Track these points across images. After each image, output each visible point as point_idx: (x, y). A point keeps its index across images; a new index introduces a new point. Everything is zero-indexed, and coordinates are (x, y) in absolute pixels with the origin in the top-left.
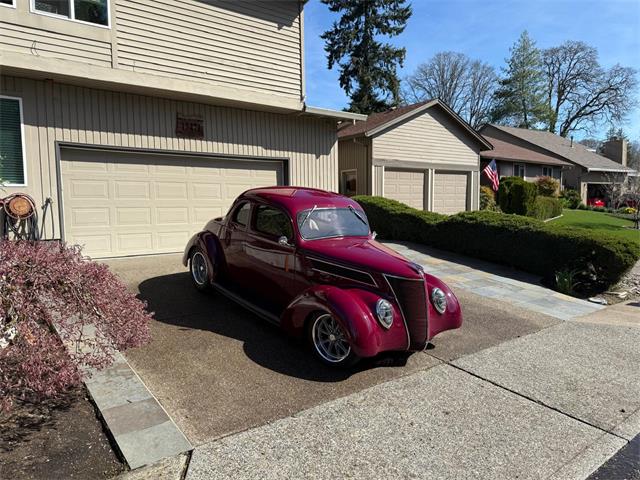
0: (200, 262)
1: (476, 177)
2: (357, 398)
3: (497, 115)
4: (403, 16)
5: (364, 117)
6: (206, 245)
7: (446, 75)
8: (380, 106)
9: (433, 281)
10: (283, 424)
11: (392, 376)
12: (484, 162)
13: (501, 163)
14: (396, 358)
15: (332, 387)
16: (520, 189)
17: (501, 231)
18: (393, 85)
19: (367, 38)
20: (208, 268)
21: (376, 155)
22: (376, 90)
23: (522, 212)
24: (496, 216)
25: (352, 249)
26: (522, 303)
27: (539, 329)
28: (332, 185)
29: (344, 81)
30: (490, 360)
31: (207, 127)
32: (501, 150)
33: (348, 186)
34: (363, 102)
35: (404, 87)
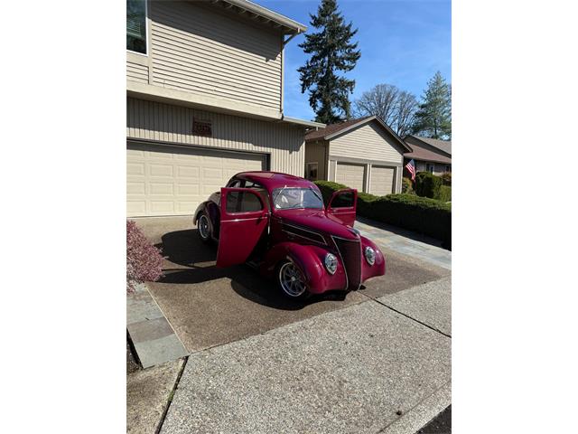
0: (204, 222)
1: (400, 171)
2: (309, 322)
3: (416, 129)
4: (355, 58)
5: (324, 126)
6: (209, 211)
7: (383, 99)
8: (337, 119)
9: (366, 242)
10: (254, 340)
11: (334, 308)
12: (406, 161)
13: (418, 162)
14: (338, 295)
15: (292, 314)
16: (430, 181)
17: (416, 208)
18: (345, 105)
19: (329, 72)
20: (210, 226)
21: (331, 153)
22: (334, 109)
23: (430, 195)
24: (413, 198)
25: (311, 218)
26: (428, 259)
27: (439, 277)
28: (300, 172)
29: (313, 102)
30: (403, 300)
31: (214, 129)
32: (418, 153)
33: (311, 174)
34: (324, 115)
35: (353, 108)
